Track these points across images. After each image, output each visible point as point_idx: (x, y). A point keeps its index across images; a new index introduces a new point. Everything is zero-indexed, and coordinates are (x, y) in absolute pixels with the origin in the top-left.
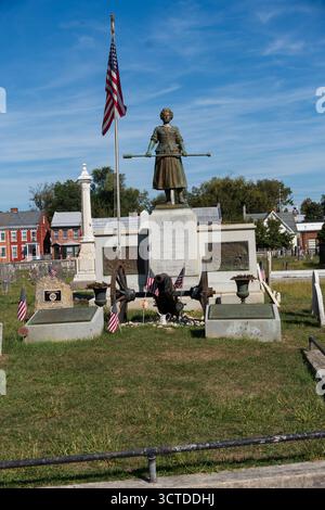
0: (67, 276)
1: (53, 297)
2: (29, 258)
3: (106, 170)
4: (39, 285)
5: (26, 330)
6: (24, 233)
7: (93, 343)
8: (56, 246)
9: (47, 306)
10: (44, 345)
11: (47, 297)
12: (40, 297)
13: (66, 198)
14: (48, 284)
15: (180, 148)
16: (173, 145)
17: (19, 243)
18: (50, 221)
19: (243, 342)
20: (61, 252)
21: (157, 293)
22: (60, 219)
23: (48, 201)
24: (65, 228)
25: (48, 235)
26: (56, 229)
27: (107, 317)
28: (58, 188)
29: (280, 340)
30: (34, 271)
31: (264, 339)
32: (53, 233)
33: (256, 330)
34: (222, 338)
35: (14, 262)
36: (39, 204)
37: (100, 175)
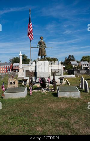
1: (13, 83)
2: (8, 72)
3: (24, 55)
4: (9, 80)
5: (4, 95)
6: (7, 67)
8: (14, 69)
9: (11, 86)
12: (9, 83)
13: (17, 60)
17: (7, 69)
18: (13, 65)
20: (15, 71)
22: (15, 64)
23: (13, 61)
24: (16, 66)
25: (12, 67)
28: (15, 58)
29: (80, 98)
30: (9, 75)
32: (13, 67)
33: (73, 95)
34: (63, 97)
35: (5, 73)
36: (11, 61)
37: (23, 56)
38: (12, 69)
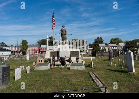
0: (43, 57)
1: (40, 61)
2: (36, 54)
3: (52, 37)
4: (38, 59)
5: (34, 68)
6: (35, 49)
7: (48, 70)
8: (41, 51)
9: (39, 63)
10: (38, 70)
11: (39, 61)
12: (38, 61)
13: (43, 42)
14: (39, 59)
15: (66, 33)
16: (65, 32)
17: (34, 51)
18: (40, 47)
19: (77, 70)
20: (42, 53)
21: (61, 61)
22: (42, 46)
23: (40, 43)
26: (42, 48)
27: (51, 65)
28: (42, 40)
29: (84, 70)
30: (37, 56)
31: (81, 70)
32: (41, 49)
33: (80, 68)
34: (73, 70)
35: (33, 54)
36: (38, 43)
37: (50, 38)
38: (40, 51)
